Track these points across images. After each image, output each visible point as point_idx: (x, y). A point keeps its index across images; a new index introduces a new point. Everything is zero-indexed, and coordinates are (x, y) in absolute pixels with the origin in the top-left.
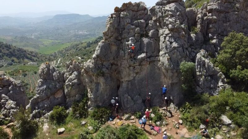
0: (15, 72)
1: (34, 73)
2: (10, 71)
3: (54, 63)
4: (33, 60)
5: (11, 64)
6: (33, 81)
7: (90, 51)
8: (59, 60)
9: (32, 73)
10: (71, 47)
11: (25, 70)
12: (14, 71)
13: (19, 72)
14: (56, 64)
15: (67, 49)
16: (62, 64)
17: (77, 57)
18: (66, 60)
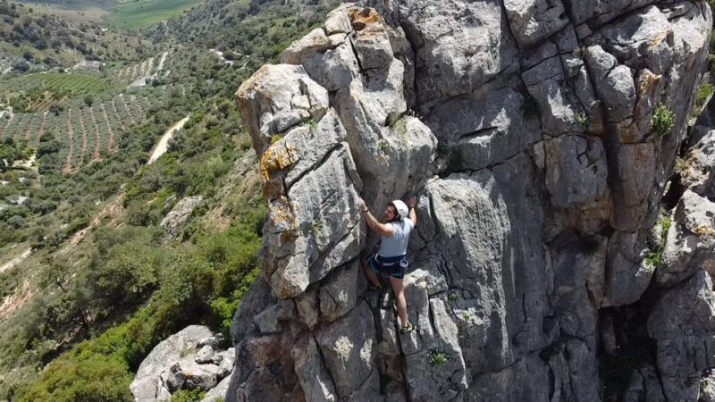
0: (29, 99)
1: (84, 104)
2: (16, 95)
3: (147, 67)
4: (90, 56)
5: (24, 69)
6: (77, 133)
7: (252, 30)
8: (163, 59)
9: (78, 101)
10: (207, 7)
11: (61, 91)
12: (28, 96)
13: (43, 97)
14: (152, 73)
15: (193, 14)
16: (168, 72)
17: (212, 50)
18: (181, 59)
